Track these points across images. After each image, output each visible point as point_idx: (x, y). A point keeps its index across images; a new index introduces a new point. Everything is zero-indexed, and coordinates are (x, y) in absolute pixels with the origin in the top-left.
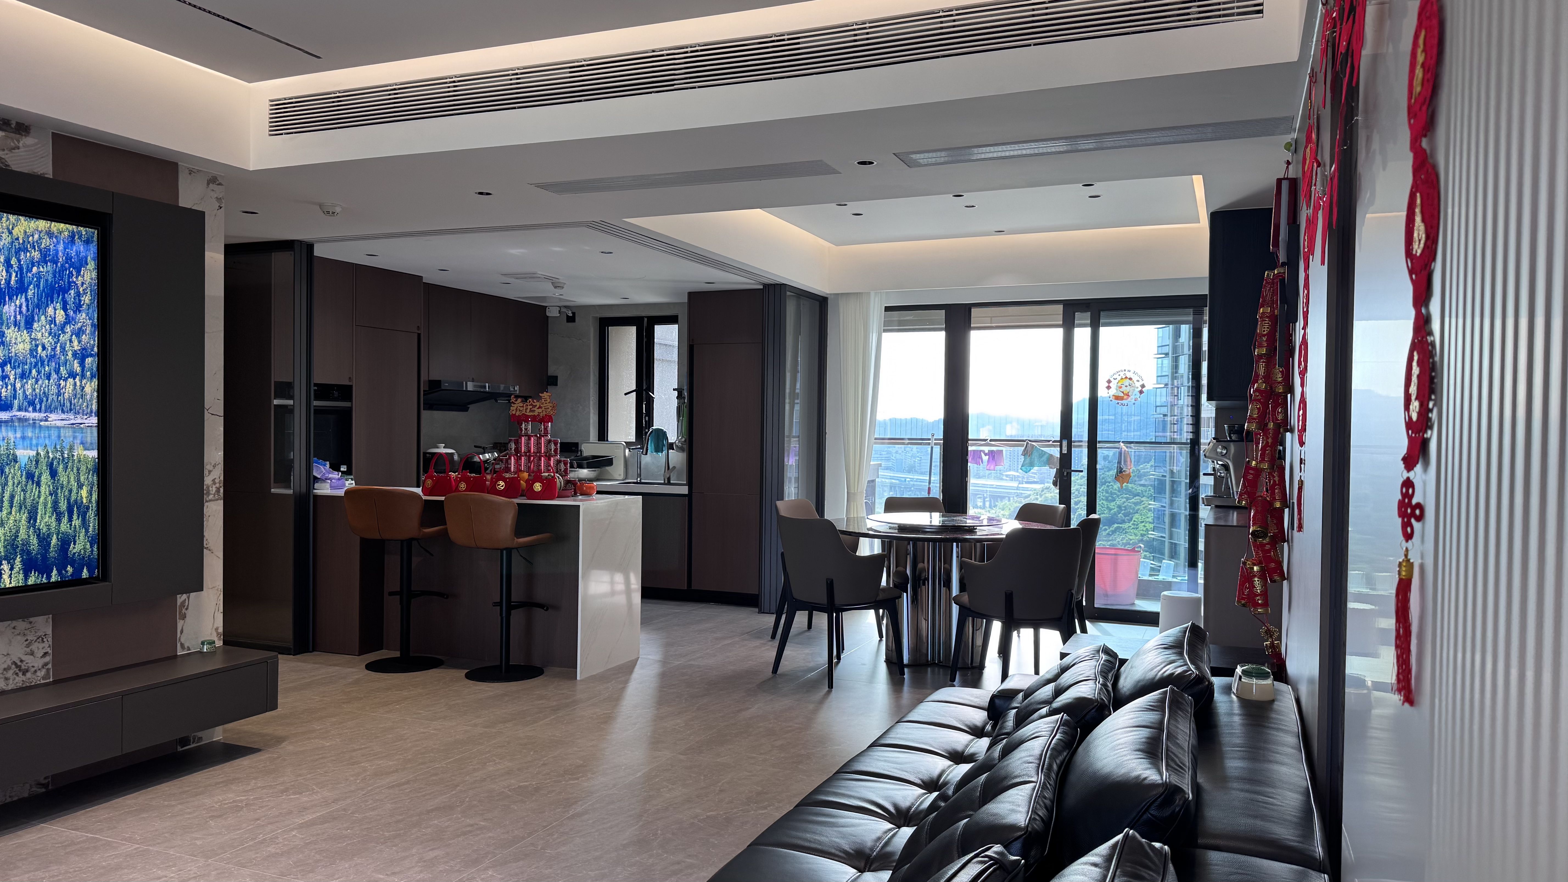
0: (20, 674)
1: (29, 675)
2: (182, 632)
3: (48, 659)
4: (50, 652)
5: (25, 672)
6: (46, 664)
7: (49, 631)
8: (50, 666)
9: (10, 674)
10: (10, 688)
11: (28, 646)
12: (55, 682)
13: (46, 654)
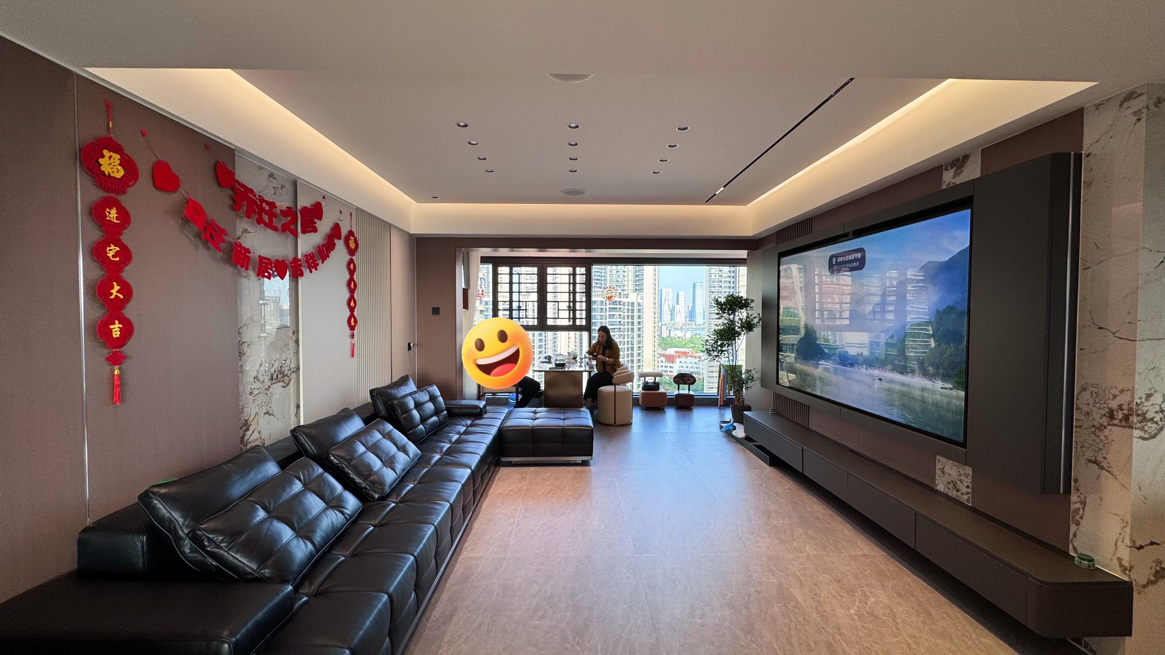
0: (955, 490)
1: (959, 493)
2: (1075, 535)
3: (969, 490)
4: (971, 486)
5: (958, 491)
6: (968, 493)
7: (971, 474)
8: (970, 496)
9: (950, 486)
10: (950, 494)
11: (960, 475)
12: (973, 509)
13: (968, 487)
